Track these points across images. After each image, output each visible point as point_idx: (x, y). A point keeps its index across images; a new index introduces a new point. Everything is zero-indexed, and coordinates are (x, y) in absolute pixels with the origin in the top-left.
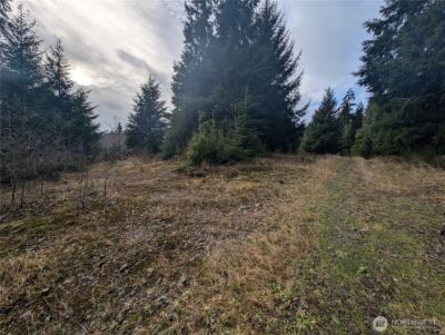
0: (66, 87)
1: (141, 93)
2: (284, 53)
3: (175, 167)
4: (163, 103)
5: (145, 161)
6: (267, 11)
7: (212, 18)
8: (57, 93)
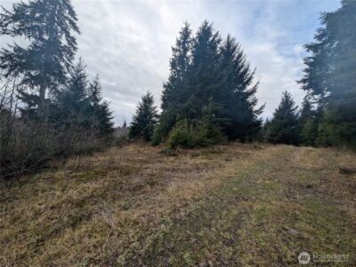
0: (98, 100)
1: (141, 101)
2: (242, 70)
3: (160, 150)
4: (155, 108)
5: (141, 147)
6: (229, 44)
7: (189, 53)
8: (92, 104)
